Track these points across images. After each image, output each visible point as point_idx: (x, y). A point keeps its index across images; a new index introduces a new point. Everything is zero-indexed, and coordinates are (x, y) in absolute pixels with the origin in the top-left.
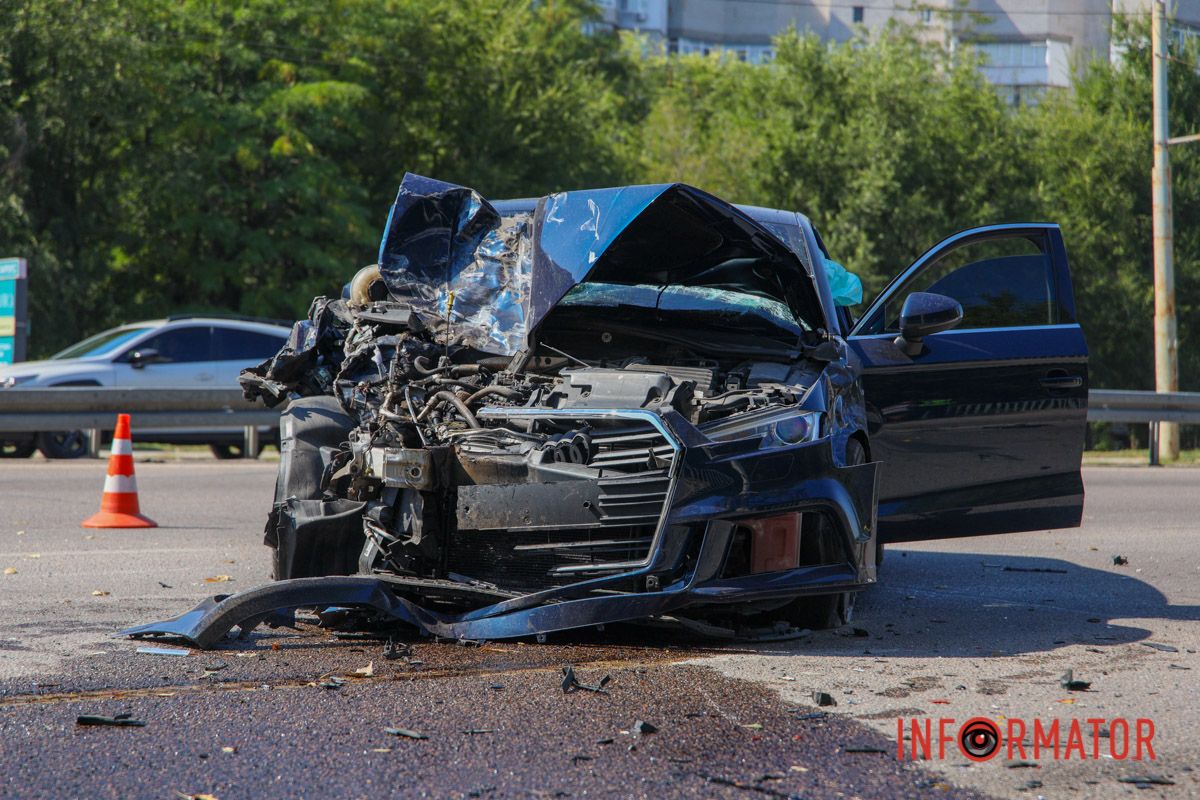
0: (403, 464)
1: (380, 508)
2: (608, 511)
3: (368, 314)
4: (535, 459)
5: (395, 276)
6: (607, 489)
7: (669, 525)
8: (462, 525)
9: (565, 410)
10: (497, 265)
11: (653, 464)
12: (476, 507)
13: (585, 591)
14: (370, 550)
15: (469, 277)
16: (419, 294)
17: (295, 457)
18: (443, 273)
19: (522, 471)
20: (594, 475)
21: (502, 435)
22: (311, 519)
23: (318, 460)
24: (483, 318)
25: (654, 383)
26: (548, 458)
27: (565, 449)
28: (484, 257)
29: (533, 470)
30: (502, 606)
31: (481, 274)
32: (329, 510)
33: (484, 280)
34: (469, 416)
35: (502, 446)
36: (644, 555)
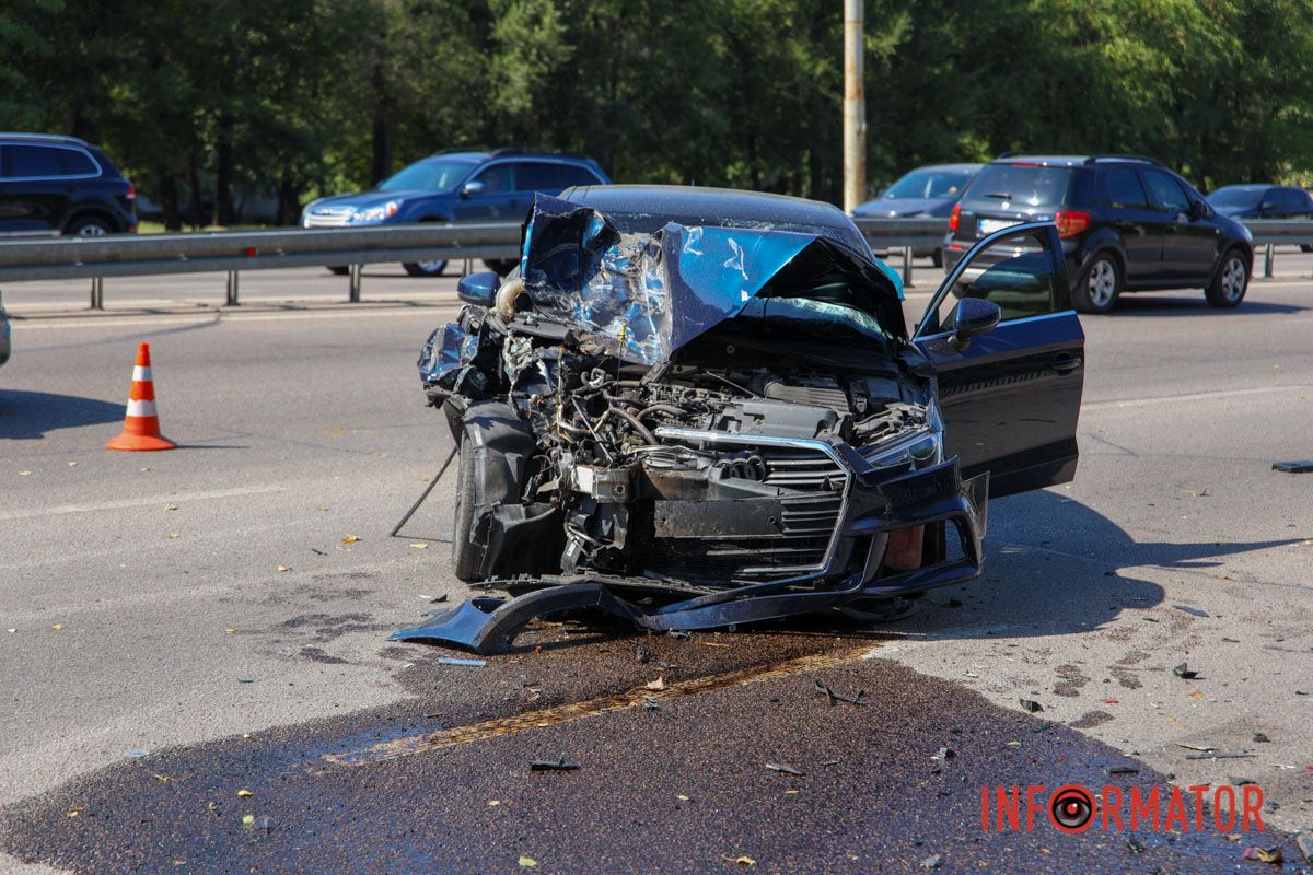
1: (584, 517)
2: (790, 525)
3: (518, 324)
4: (714, 475)
5: (537, 289)
6: (789, 507)
7: (842, 536)
8: (659, 533)
9: (732, 436)
10: (622, 280)
11: (827, 487)
12: (669, 522)
14: (571, 550)
15: (599, 286)
16: (557, 305)
17: (488, 464)
18: (576, 283)
19: (705, 484)
20: (773, 493)
21: (679, 451)
22: (516, 522)
23: (506, 467)
24: (616, 328)
25: (823, 417)
26: (725, 475)
27: (740, 467)
28: (609, 270)
29: (714, 485)
30: (697, 601)
31: (610, 287)
32: (529, 514)
33: (613, 293)
34: (647, 434)
35: (681, 461)
36: (819, 560)
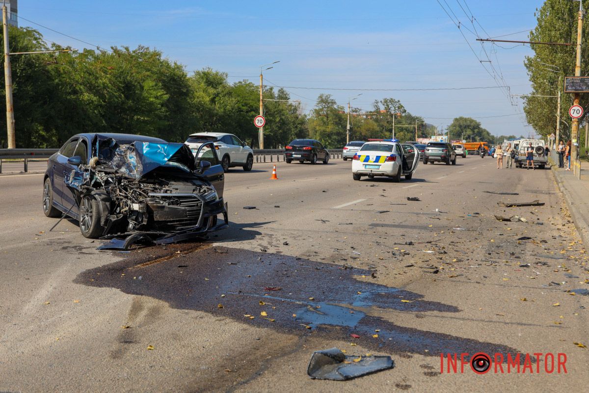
0: (143, 207)
1: (135, 217)
2: (188, 215)
3: (98, 169)
4: (167, 205)
5: (101, 160)
6: (189, 211)
7: (202, 218)
8: (155, 220)
9: (168, 194)
10: (122, 157)
11: (197, 205)
12: (157, 217)
13: (185, 232)
14: (131, 226)
15: (116, 159)
16: (107, 164)
17: (102, 205)
18: (110, 158)
19: (163, 207)
20: (183, 208)
21: (155, 199)
22: (115, 219)
23: (107, 206)
24: (123, 170)
25: (194, 188)
26: (169, 205)
27: (172, 202)
28: (118, 154)
29: (166, 207)
30: (166, 236)
31: (119, 159)
32: (117, 217)
33: (121, 160)
34: (145, 195)
35: (156, 202)
36: (196, 224)
